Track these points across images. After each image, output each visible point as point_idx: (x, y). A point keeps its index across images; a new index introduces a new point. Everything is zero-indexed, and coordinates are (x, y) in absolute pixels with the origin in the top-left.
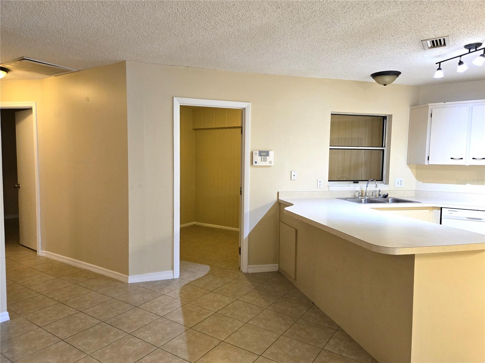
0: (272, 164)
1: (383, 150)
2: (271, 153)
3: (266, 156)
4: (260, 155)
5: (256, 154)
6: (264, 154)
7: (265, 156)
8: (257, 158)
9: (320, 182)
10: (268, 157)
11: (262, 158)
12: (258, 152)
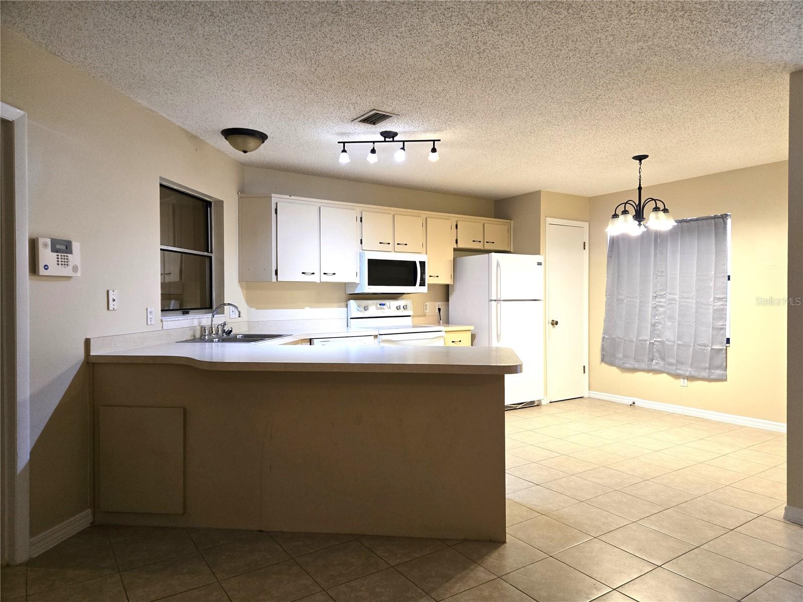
0: (79, 274)
1: (211, 258)
2: (76, 246)
3: (67, 253)
4: (54, 250)
5: (45, 245)
6: (63, 247)
7: (63, 253)
8: (47, 256)
9: (151, 312)
10: (71, 255)
11: (60, 257)
12: (49, 242)
